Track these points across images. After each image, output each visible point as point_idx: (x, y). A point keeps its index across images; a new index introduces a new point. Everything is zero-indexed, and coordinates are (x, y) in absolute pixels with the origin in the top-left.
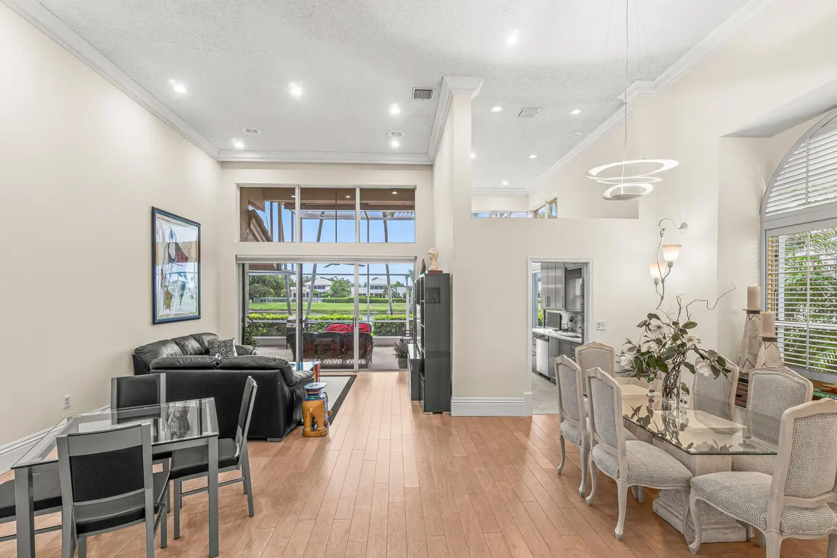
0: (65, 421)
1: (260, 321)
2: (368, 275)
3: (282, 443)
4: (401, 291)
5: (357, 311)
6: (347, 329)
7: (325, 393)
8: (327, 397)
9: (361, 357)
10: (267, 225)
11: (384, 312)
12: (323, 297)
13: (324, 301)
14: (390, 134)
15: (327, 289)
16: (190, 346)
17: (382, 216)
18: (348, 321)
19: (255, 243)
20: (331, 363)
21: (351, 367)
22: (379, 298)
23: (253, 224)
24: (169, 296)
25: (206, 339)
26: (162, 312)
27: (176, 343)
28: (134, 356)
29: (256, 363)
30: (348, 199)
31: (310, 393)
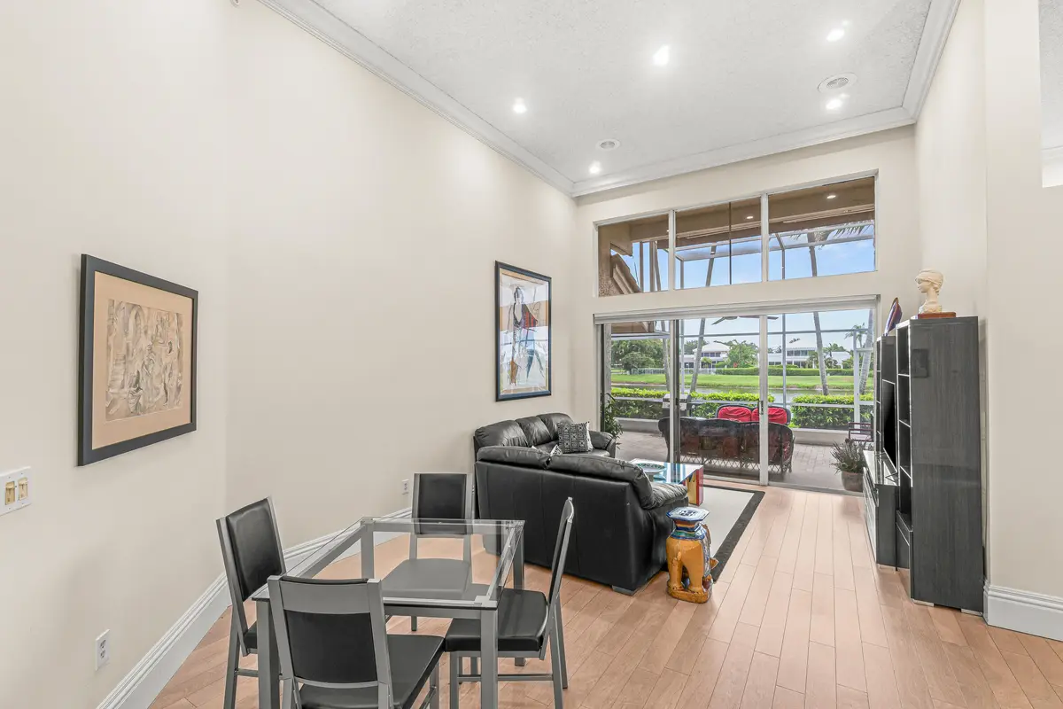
0: (359, 524)
1: (632, 399)
2: (784, 333)
3: (632, 600)
4: (840, 358)
5: (765, 388)
6: (749, 414)
7: (705, 527)
8: (708, 534)
9: (773, 461)
10: (635, 274)
11: (811, 389)
12: (717, 367)
13: (718, 372)
14: (824, 86)
15: (723, 356)
16: (536, 430)
17: (806, 241)
18: (752, 403)
19: (619, 297)
20: (723, 464)
21: (755, 476)
22: (801, 369)
23: (617, 273)
24: (514, 367)
25: (556, 421)
26: (507, 387)
27: (521, 426)
28: (474, 438)
29: (597, 467)
30: (750, 220)
31: (679, 525)
